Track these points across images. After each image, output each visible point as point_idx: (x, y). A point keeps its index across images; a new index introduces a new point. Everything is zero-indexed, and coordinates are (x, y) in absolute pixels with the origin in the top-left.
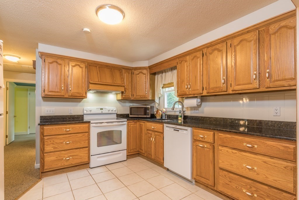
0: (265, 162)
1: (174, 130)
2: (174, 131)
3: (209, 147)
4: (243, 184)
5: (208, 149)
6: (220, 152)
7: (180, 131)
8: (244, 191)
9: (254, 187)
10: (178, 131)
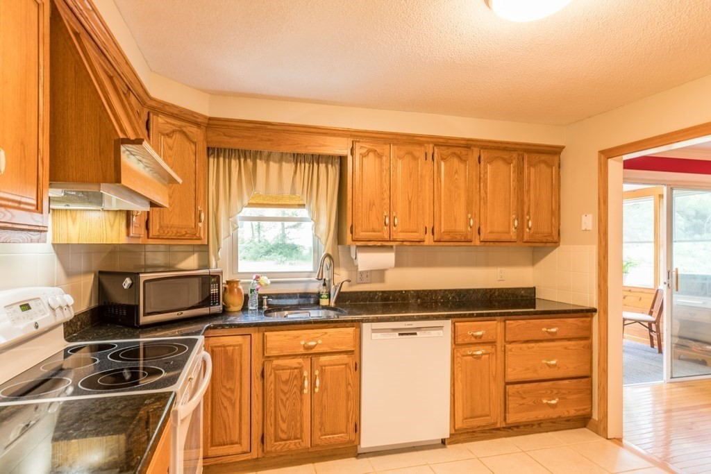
0: (566, 348)
1: (400, 334)
2: (401, 337)
3: (490, 351)
4: (542, 392)
5: (487, 356)
6: (509, 353)
7: (418, 333)
8: (545, 401)
9: (555, 388)
10: (415, 334)
